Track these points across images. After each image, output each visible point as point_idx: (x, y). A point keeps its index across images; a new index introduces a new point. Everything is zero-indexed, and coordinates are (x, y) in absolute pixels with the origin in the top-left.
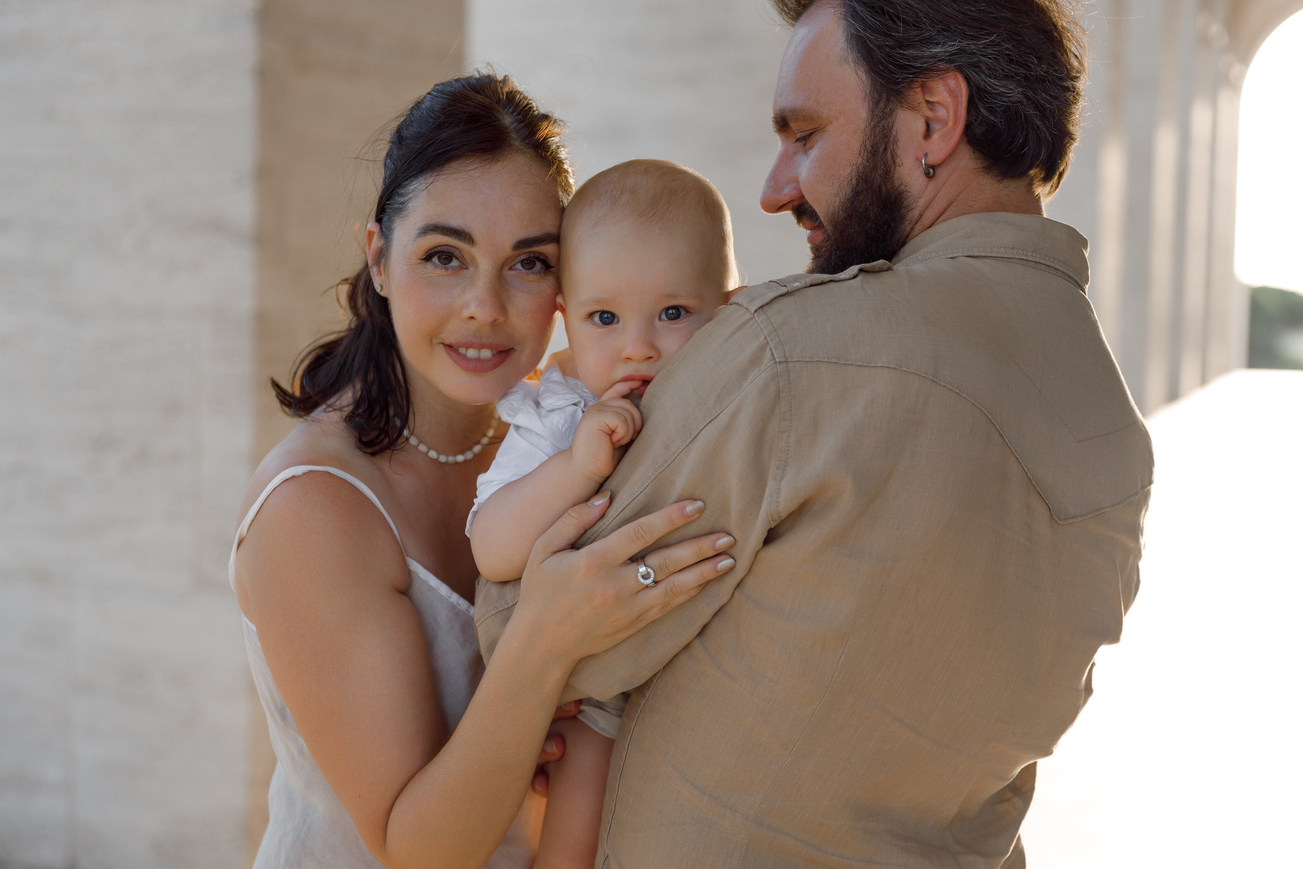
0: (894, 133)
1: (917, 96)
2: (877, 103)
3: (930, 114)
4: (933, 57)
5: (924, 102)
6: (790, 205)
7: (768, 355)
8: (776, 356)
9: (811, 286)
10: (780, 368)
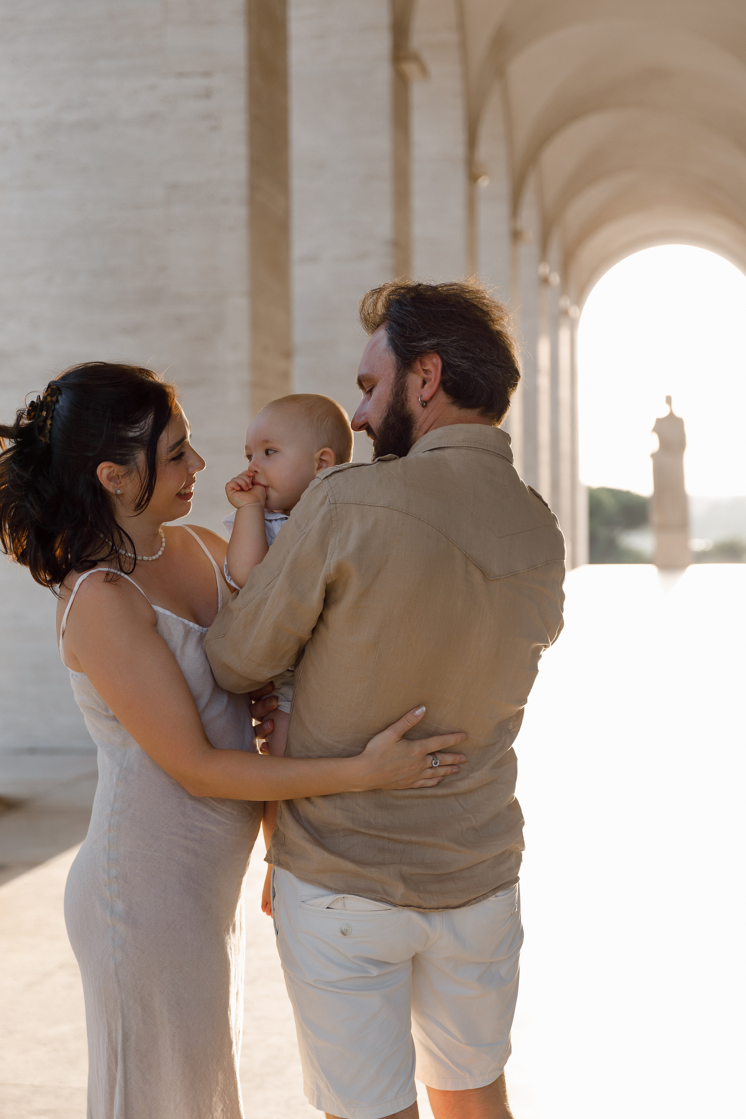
0: (407, 385)
1: (418, 366)
2: (399, 370)
3: (425, 376)
4: (424, 346)
5: (421, 369)
6: (364, 427)
7: (328, 500)
8: (331, 501)
9: (352, 467)
10: (333, 506)
